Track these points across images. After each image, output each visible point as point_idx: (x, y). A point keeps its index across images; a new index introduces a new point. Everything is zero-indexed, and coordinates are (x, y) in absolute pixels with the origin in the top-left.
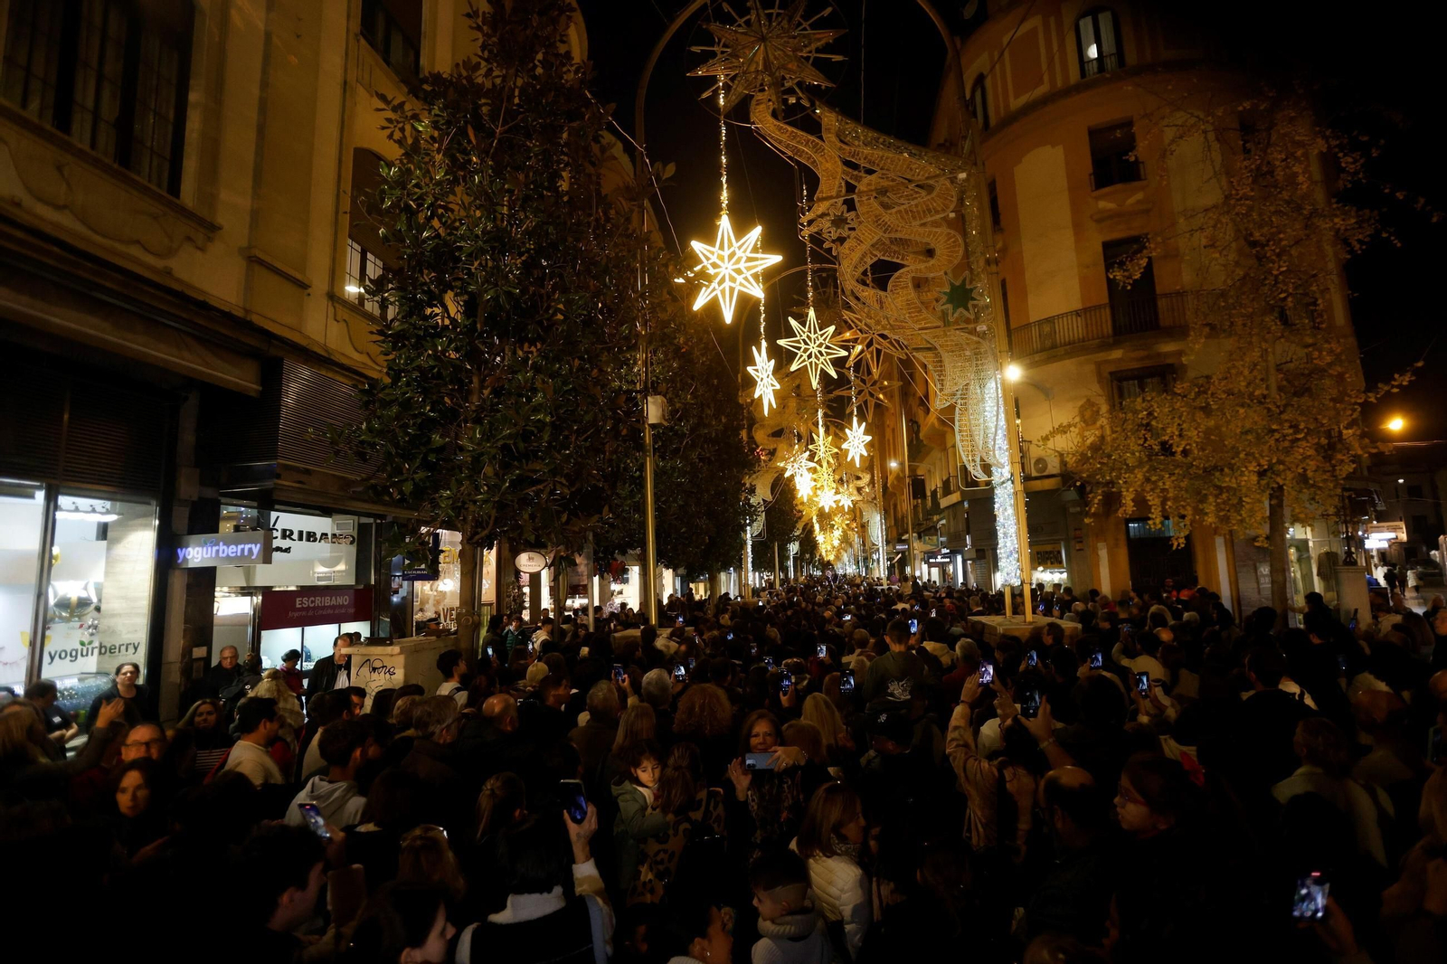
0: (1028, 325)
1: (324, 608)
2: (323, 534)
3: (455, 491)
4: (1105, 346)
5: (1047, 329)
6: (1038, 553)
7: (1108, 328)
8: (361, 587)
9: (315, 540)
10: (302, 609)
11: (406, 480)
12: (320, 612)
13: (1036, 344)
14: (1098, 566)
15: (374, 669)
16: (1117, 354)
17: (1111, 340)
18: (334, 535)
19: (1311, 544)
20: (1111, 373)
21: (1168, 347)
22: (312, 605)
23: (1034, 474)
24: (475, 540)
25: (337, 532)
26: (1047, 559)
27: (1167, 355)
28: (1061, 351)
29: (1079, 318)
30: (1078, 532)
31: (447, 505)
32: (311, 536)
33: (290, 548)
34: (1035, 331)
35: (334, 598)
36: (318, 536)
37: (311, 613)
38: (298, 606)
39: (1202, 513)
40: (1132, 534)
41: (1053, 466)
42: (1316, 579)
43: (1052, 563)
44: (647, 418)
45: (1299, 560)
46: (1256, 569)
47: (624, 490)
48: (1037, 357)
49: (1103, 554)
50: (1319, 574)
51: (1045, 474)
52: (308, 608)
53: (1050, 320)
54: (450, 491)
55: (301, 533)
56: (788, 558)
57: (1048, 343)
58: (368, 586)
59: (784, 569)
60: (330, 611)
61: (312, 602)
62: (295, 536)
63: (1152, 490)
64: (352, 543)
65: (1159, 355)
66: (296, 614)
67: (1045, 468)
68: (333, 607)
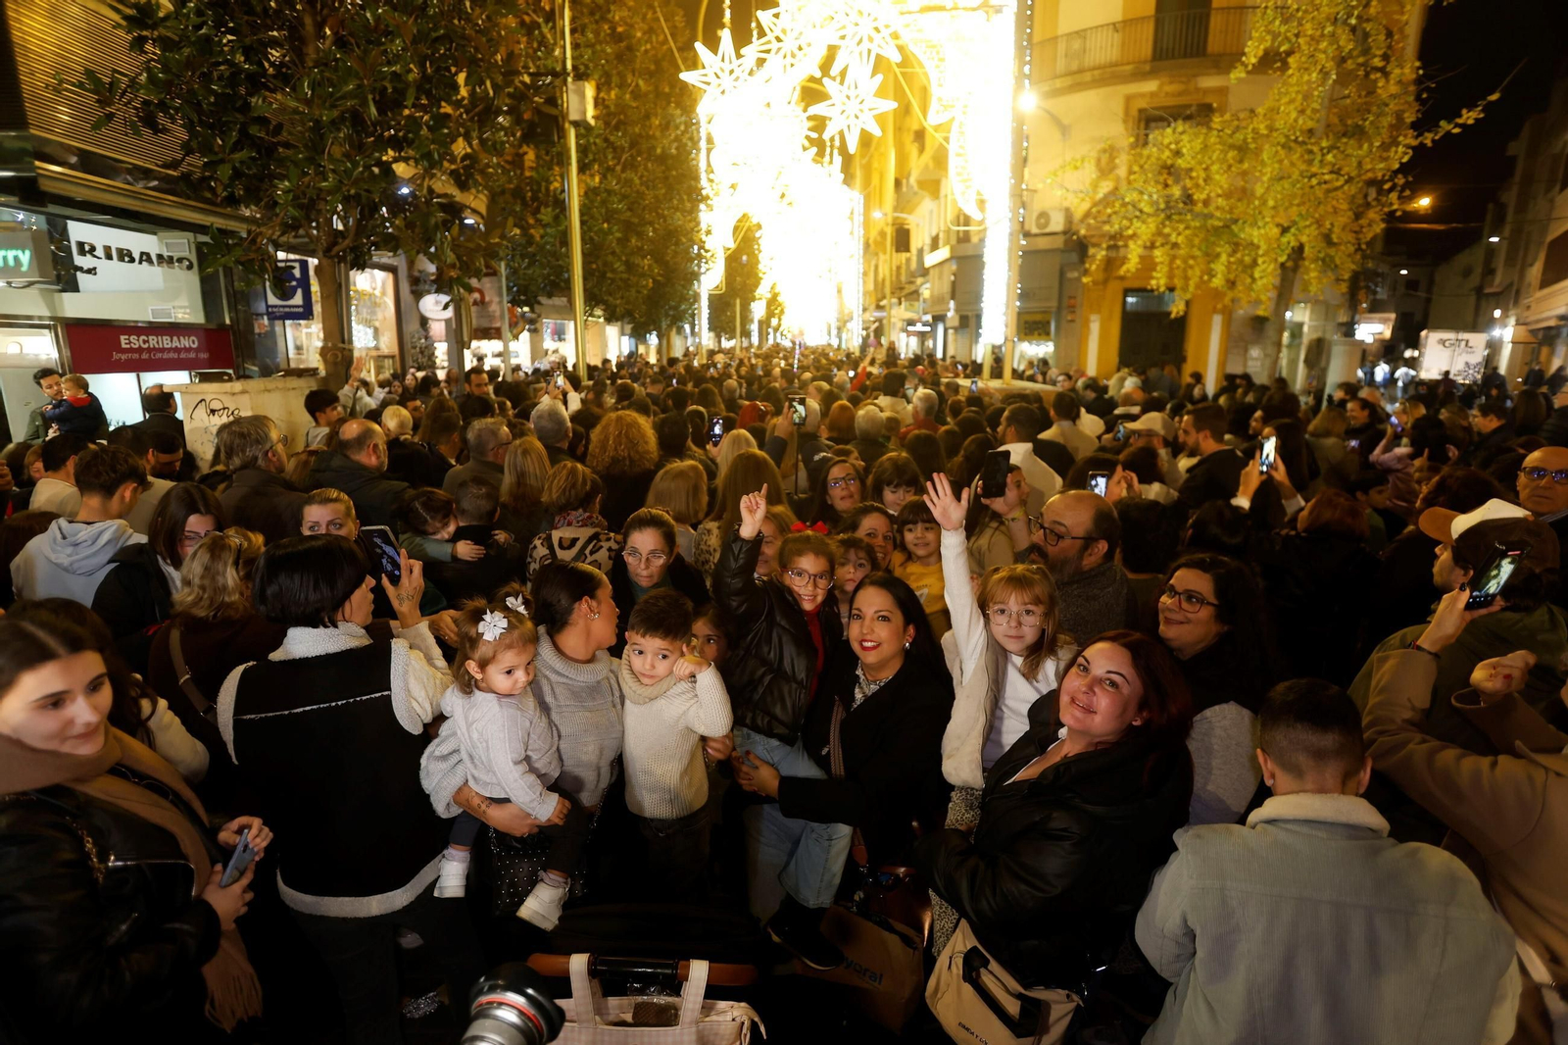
0: (1056, 38)
1: (163, 350)
2: (142, 254)
3: (295, 182)
4: (1139, 75)
5: (1076, 45)
6: (1026, 322)
7: (1147, 50)
8: (212, 326)
9: (132, 260)
10: (131, 350)
11: (222, 161)
12: (159, 355)
13: (1061, 65)
14: (1087, 339)
15: (213, 412)
16: (1151, 86)
17: (1147, 67)
18: (160, 257)
19: (1306, 329)
20: (1141, 111)
21: (1209, 82)
22: (146, 346)
23: (1035, 230)
24: (334, 252)
25: (166, 254)
26: (1035, 329)
27: (1207, 91)
28: (1087, 77)
29: (1116, 35)
30: (1072, 301)
31: (286, 201)
32: (125, 255)
33: (95, 269)
34: (1062, 47)
35: (175, 338)
36: (136, 256)
37: (145, 356)
38: (124, 346)
39: (1211, 274)
40: (1128, 308)
41: (1057, 224)
42: (1301, 366)
43: (1039, 335)
44: (568, 113)
45: (1289, 346)
46: (1246, 350)
47: (547, 214)
48: (1058, 83)
49: (1095, 327)
50: (1306, 361)
51: (1047, 230)
52: (140, 350)
53: (1081, 34)
54: (289, 181)
55: (107, 250)
56: (752, 321)
57: (1075, 66)
58: (222, 327)
59: (746, 334)
60: (172, 355)
61: (145, 342)
62: (100, 252)
63: (1162, 245)
64: (190, 267)
65: (1198, 90)
66: (124, 357)
67: (1047, 224)
68: (177, 350)
